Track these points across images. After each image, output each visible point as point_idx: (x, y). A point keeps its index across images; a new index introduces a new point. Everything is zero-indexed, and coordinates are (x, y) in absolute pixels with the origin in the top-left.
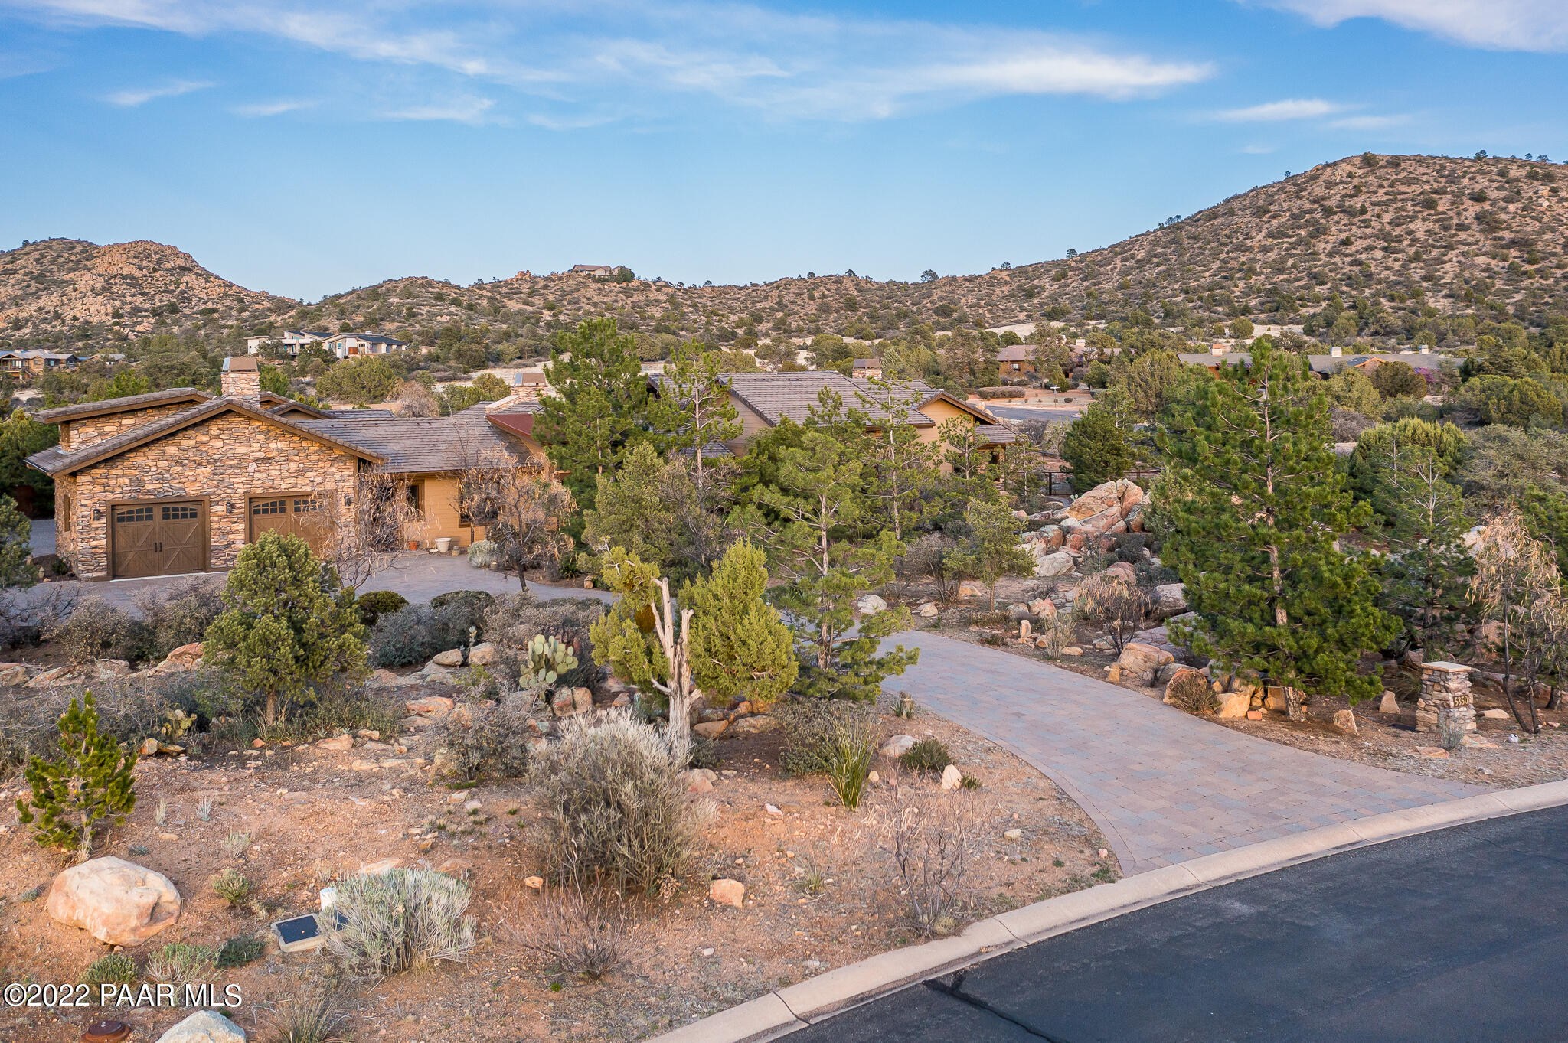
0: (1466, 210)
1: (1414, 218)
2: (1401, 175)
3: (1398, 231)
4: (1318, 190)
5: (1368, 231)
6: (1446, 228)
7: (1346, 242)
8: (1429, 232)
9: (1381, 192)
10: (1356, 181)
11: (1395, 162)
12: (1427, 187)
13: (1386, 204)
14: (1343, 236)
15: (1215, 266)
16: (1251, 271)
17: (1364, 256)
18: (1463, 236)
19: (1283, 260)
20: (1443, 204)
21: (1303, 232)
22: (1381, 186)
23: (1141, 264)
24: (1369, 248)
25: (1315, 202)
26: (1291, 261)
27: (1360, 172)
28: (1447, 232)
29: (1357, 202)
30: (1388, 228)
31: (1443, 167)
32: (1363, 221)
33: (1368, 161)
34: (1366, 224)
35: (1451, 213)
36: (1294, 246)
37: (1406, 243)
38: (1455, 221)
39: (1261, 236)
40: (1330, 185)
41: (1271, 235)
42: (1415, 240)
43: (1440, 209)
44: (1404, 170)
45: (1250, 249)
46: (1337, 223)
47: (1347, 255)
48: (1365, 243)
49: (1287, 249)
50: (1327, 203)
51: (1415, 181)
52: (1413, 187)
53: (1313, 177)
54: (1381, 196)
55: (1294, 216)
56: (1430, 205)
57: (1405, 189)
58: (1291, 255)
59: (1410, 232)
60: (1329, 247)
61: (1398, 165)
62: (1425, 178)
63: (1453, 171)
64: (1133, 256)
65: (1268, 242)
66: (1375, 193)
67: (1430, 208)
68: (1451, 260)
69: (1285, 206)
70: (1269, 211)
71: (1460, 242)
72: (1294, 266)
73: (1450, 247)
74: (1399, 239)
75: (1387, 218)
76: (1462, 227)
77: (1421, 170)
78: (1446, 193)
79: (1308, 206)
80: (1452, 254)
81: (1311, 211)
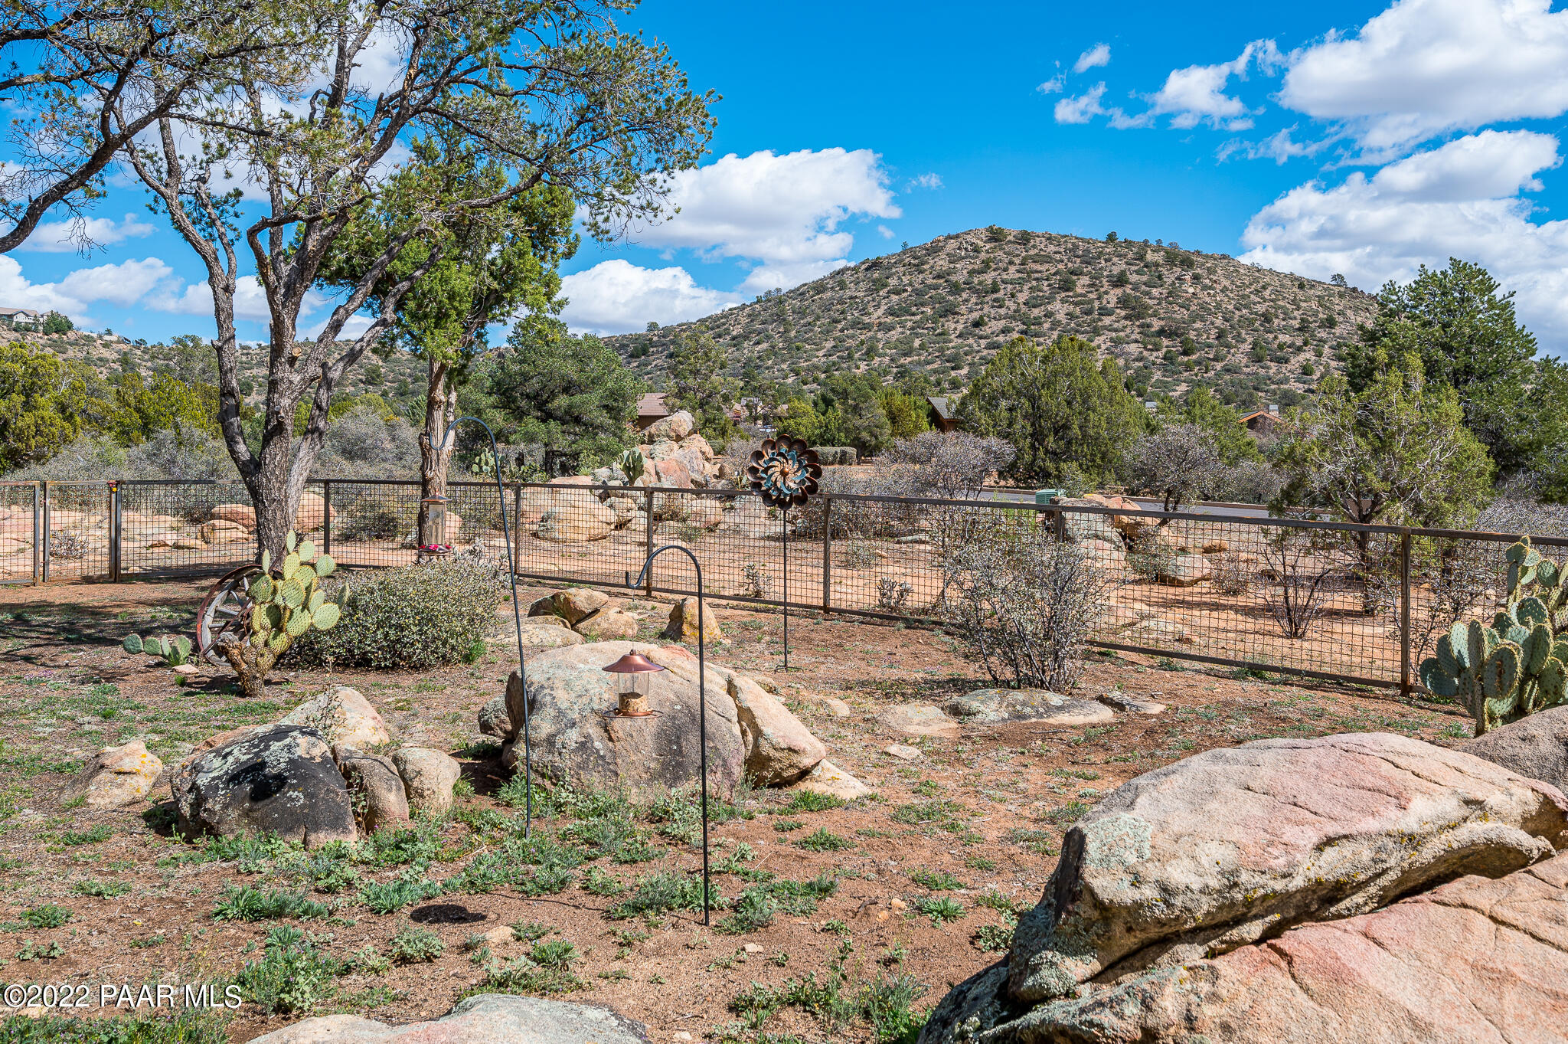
0: (1106, 293)
1: (1051, 299)
2: (1032, 252)
3: (1036, 312)
4: (941, 262)
5: (1003, 311)
6: (1088, 313)
7: (977, 324)
8: (1070, 316)
9: (1012, 269)
10: (983, 256)
11: (1024, 238)
12: (1061, 266)
13: (1020, 282)
14: (976, 315)
15: (829, 344)
16: (871, 353)
17: (1001, 339)
18: (1107, 321)
19: (908, 341)
20: (1082, 283)
21: (928, 310)
22: (1011, 263)
23: (737, 342)
24: (1005, 331)
25: (939, 277)
26: (917, 343)
27: (988, 246)
28: (1091, 316)
29: (989, 278)
30: (1024, 309)
31: (1075, 247)
32: (996, 300)
33: (996, 236)
34: (999, 303)
35: (1092, 296)
36: (918, 325)
37: (1046, 326)
38: (1096, 304)
39: (880, 312)
40: (953, 259)
41: (891, 312)
42: (1055, 324)
43: (1079, 290)
44: (1034, 247)
45: (867, 327)
46: (967, 301)
47: (981, 338)
48: (1002, 323)
49: (912, 328)
50: (953, 278)
51: (1047, 259)
52: (1047, 266)
53: (934, 249)
54: (1012, 273)
55: (918, 293)
56: (1067, 286)
57: (1038, 267)
58: (917, 335)
59: (1049, 315)
60: (960, 327)
61: (1028, 241)
62: (1058, 256)
63: (1087, 251)
64: (727, 332)
65: (889, 320)
66: (1005, 270)
67: (1068, 290)
68: (1099, 347)
69: (905, 280)
70: (885, 285)
71: (1105, 328)
72: (922, 347)
73: (1096, 332)
74: (1037, 322)
75: (1022, 297)
76: (1105, 312)
77: (1052, 248)
78: (1081, 274)
79: (930, 281)
80: (1099, 340)
81: (936, 287)
